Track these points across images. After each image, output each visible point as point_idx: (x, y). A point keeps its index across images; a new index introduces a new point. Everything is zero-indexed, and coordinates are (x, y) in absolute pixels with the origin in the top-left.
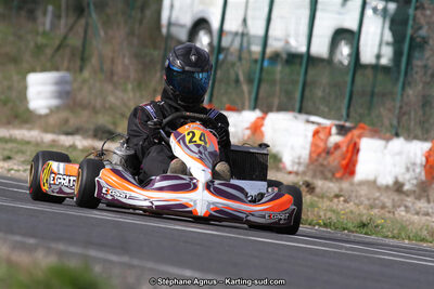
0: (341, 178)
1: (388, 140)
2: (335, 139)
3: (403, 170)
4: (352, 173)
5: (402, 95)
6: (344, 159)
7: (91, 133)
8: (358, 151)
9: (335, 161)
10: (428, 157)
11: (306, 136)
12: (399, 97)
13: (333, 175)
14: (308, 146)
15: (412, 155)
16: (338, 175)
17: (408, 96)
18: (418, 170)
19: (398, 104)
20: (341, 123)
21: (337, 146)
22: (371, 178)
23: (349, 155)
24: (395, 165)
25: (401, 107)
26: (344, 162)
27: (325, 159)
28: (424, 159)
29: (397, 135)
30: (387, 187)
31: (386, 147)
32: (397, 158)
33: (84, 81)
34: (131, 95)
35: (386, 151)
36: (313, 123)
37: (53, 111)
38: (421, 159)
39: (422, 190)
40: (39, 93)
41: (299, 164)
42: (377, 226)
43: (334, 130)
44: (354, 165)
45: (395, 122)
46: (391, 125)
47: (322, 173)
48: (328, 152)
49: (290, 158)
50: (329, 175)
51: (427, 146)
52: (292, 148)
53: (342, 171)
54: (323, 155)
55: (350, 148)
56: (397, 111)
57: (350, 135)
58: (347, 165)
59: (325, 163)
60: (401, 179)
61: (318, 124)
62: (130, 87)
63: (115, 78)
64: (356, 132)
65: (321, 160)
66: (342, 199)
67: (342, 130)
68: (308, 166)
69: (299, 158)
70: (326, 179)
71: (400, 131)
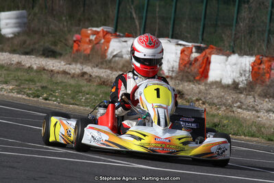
0: (199, 80)
1: (228, 55)
2: (195, 55)
3: (238, 75)
4: (206, 76)
5: (236, 26)
6: (200, 68)
7: (41, 53)
8: (210, 63)
9: (195, 69)
10: (253, 65)
11: (176, 53)
12: (234, 27)
13: (194, 78)
14: (178, 60)
15: (243, 65)
16: (198, 78)
17: (240, 27)
18: (247, 75)
19: (234, 32)
20: (199, 45)
21: (196, 59)
22: (218, 80)
23: (204, 65)
24: (233, 72)
25: (235, 34)
26: (201, 70)
27: (189, 68)
28: (251, 68)
29: (234, 52)
30: (228, 86)
31: (227, 60)
32: (234, 67)
33: (35, 14)
34: (65, 24)
35: (227, 63)
36: (181, 45)
37: (16, 35)
38: (249, 68)
39: (250, 87)
40: (7, 24)
41: (173, 71)
42: (224, 126)
43: (194, 50)
44: (208, 72)
45: (232, 44)
46: (230, 46)
47: (187, 77)
48: (191, 63)
49: (167, 68)
50: (192, 78)
51: (252, 59)
52: (168, 61)
53: (200, 76)
54: (188, 65)
55: (205, 61)
56: (233, 37)
57: (204, 53)
58: (203, 72)
59: (189, 70)
60: (237, 81)
61: (184, 45)
62: (64, 18)
63: (55, 13)
64: (208, 51)
65: (186, 69)
66: (201, 102)
67: (199, 49)
68: (178, 73)
69: (173, 68)
70: (190, 81)
71: (235, 49)
